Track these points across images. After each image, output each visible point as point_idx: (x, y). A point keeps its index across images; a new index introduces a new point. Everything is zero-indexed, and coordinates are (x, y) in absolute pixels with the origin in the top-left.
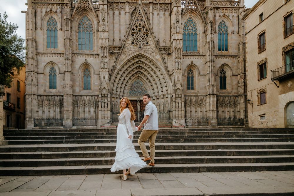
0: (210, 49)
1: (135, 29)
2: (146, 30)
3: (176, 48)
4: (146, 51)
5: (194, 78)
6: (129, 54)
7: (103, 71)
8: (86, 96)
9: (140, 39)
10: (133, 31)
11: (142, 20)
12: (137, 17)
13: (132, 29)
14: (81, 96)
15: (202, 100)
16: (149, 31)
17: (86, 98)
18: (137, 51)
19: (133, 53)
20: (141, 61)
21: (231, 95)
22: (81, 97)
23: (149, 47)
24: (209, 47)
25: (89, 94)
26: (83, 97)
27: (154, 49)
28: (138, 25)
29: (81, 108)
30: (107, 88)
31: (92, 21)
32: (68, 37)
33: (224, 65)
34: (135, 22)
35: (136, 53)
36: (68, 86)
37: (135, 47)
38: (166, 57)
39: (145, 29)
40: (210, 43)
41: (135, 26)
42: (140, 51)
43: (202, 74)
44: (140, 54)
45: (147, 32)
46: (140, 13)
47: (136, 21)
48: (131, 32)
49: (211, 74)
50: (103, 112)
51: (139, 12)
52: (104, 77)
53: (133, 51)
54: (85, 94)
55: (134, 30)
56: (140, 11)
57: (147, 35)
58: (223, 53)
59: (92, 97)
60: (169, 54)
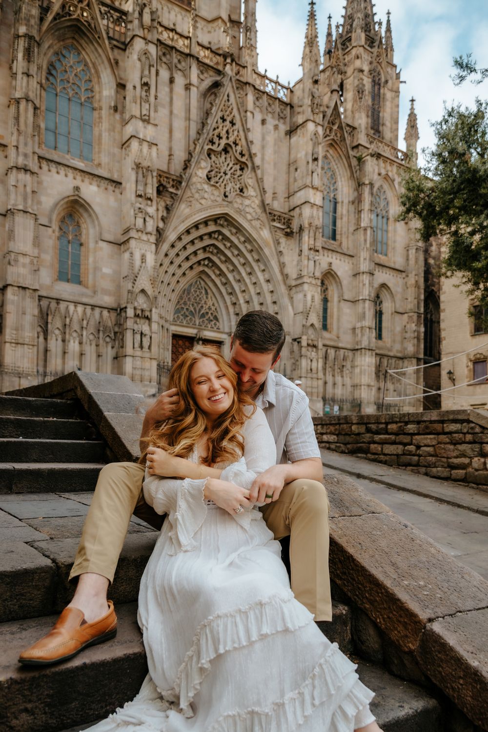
0: (368, 245)
1: (216, 140)
2: (242, 155)
3: (310, 224)
4: (239, 211)
5: (329, 304)
6: (198, 206)
7: (139, 239)
8: (76, 303)
9: (225, 174)
10: (210, 146)
11: (233, 123)
12: (222, 111)
13: (208, 139)
14: (58, 301)
15: (345, 359)
16: (249, 159)
17: (75, 311)
18: (220, 206)
19: (210, 207)
20: (220, 233)
21: (391, 354)
22: (58, 303)
23: (247, 202)
24: (365, 241)
25: (85, 300)
26: (63, 305)
27: (259, 211)
28: (223, 134)
29: (57, 340)
30: (150, 292)
31: (93, 71)
32: (32, 95)
33: (384, 286)
34: (217, 122)
35: (218, 211)
36: (27, 260)
37: (216, 193)
38: (283, 240)
39: (239, 148)
40: (369, 232)
41: (216, 132)
42: (227, 206)
43: (346, 297)
44: (227, 214)
45: (244, 160)
46: (228, 100)
47: (220, 121)
48: (206, 147)
49: (367, 302)
50: (138, 363)
51: (226, 97)
52: (143, 258)
53: (210, 203)
54: (71, 298)
55: (212, 142)
56: (228, 96)
57: (242, 169)
58: (380, 258)
59: (92, 309)
60: (289, 234)
